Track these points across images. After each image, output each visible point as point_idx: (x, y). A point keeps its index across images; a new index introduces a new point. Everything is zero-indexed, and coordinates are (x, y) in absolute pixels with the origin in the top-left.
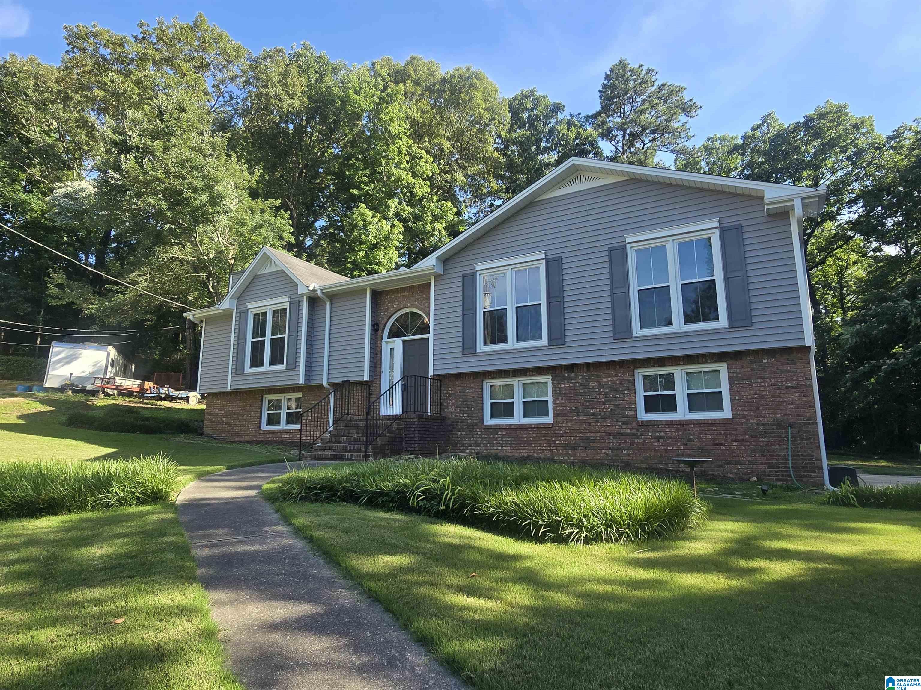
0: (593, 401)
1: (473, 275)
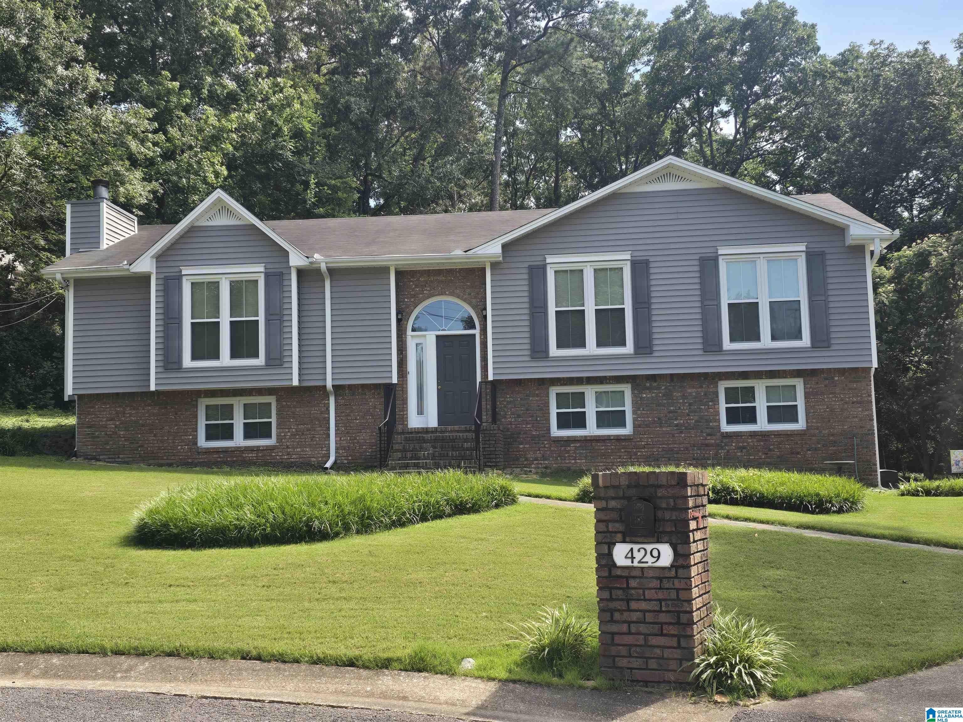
0: (677, 412)
1: (543, 268)
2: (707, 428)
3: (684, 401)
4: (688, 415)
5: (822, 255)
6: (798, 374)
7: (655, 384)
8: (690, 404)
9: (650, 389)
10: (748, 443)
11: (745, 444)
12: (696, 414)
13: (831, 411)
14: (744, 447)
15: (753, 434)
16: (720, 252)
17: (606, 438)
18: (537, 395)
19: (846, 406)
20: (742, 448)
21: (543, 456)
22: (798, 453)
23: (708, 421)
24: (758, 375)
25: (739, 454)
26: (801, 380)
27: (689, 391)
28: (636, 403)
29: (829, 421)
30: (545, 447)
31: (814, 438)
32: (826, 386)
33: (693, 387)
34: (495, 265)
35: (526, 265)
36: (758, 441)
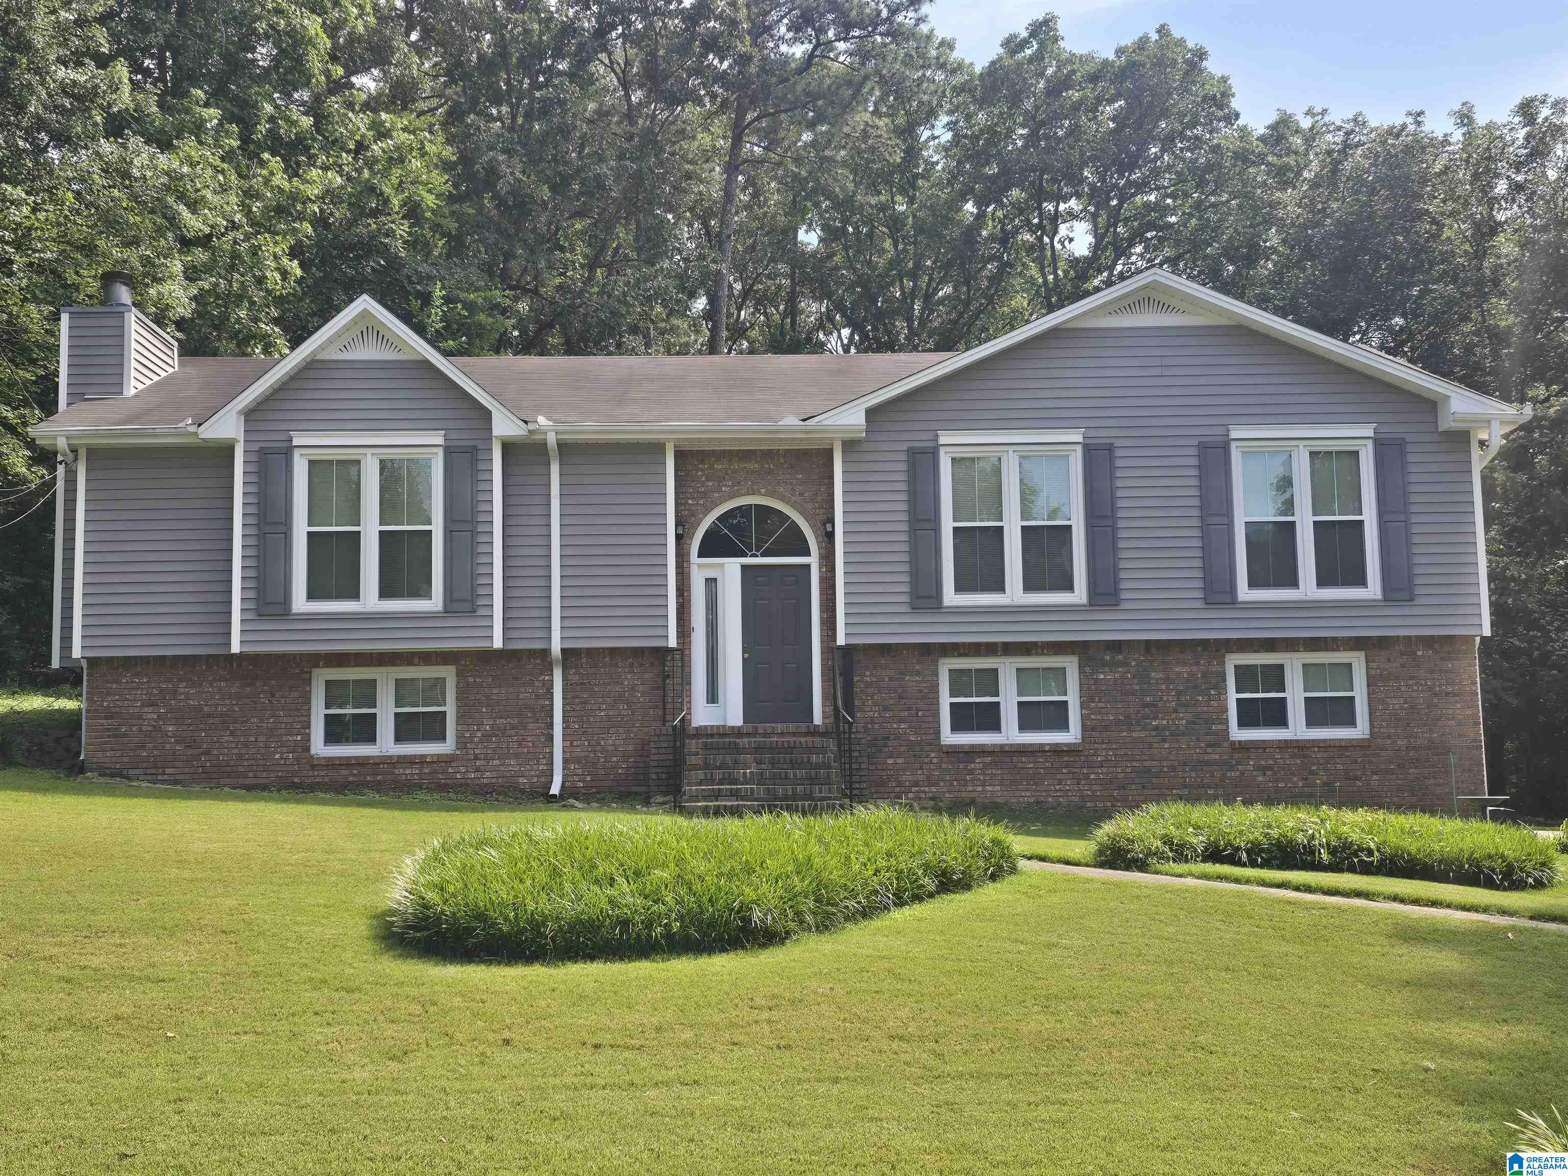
0: (1156, 706)
1: (933, 453)
2: (1207, 734)
3: (1168, 688)
4: (1175, 711)
5: (1400, 445)
6: (1356, 644)
7: (1120, 657)
8: (1179, 693)
9: (1113, 664)
10: (1275, 759)
11: (1271, 762)
12: (1189, 710)
13: (1412, 707)
14: (1270, 768)
15: (1284, 745)
16: (1234, 434)
17: (1036, 748)
18: (918, 673)
19: (1436, 700)
20: (1264, 770)
21: (929, 778)
22: (1357, 778)
23: (1209, 722)
24: (1291, 645)
25: (1260, 779)
26: (1361, 655)
27: (1178, 669)
28: (1089, 689)
29: (1408, 725)
30: (931, 763)
31: (1383, 753)
32: (1403, 666)
33: (1185, 664)
34: (850, 446)
35: (904, 447)
36: (1293, 757)
